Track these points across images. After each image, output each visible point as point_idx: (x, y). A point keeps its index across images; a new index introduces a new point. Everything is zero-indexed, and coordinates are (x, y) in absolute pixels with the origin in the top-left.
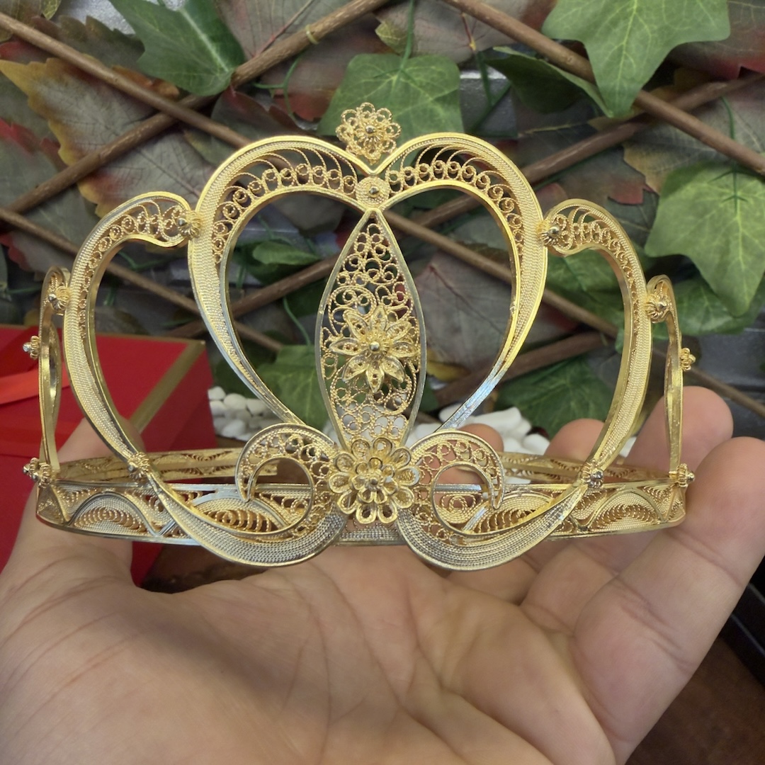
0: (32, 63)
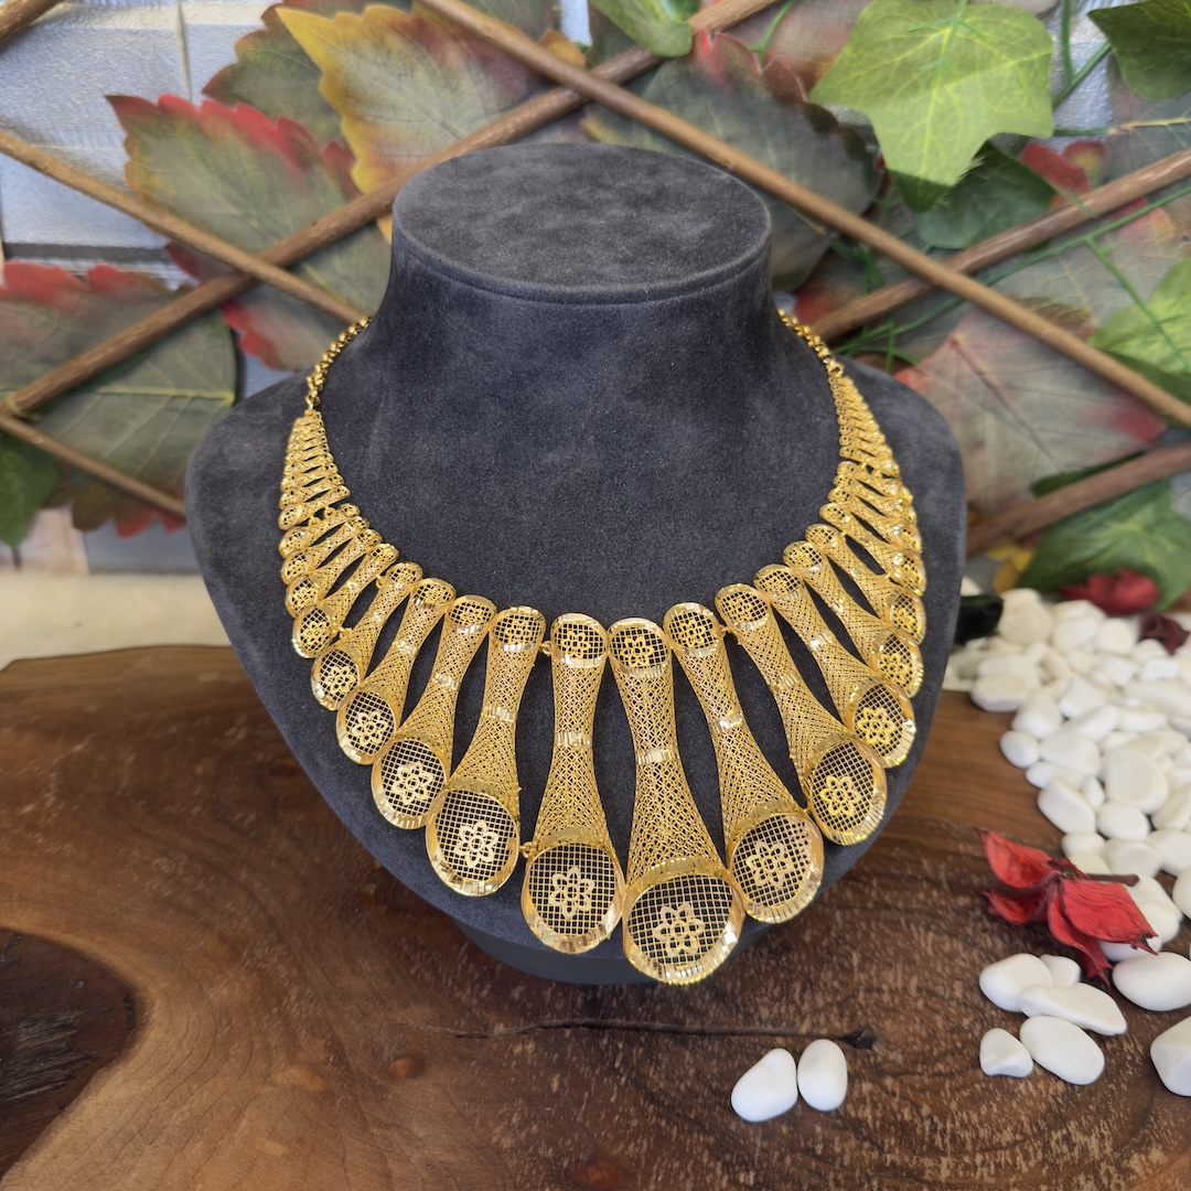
0: (341, 14)
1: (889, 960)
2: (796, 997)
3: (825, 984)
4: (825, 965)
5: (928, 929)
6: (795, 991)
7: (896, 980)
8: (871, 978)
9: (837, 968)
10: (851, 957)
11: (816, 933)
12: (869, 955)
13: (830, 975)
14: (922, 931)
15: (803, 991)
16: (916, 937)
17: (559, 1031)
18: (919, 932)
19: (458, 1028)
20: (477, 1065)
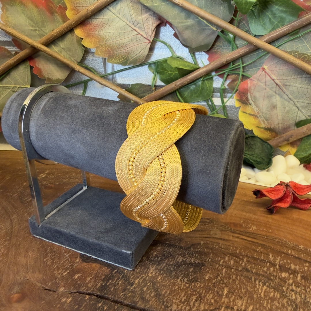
1: (241, 295)
2: (192, 303)
3: (208, 300)
4: (211, 291)
5: (264, 284)
6: (192, 300)
7: (242, 305)
8: (230, 302)
9: (216, 294)
10: (224, 290)
11: (211, 276)
12: (232, 290)
13: (211, 296)
14: (261, 285)
15: (196, 301)
16: (258, 287)
17: (84, 296)
18: (260, 285)
19: (47, 285)
20: (44, 303)
